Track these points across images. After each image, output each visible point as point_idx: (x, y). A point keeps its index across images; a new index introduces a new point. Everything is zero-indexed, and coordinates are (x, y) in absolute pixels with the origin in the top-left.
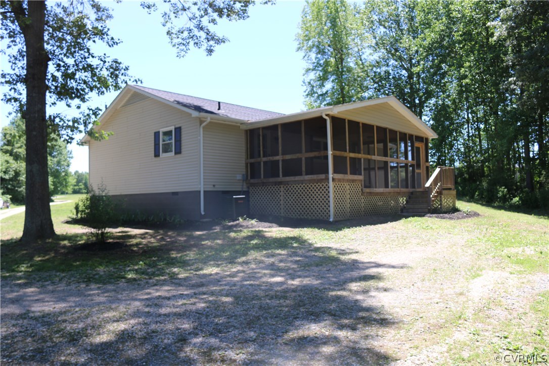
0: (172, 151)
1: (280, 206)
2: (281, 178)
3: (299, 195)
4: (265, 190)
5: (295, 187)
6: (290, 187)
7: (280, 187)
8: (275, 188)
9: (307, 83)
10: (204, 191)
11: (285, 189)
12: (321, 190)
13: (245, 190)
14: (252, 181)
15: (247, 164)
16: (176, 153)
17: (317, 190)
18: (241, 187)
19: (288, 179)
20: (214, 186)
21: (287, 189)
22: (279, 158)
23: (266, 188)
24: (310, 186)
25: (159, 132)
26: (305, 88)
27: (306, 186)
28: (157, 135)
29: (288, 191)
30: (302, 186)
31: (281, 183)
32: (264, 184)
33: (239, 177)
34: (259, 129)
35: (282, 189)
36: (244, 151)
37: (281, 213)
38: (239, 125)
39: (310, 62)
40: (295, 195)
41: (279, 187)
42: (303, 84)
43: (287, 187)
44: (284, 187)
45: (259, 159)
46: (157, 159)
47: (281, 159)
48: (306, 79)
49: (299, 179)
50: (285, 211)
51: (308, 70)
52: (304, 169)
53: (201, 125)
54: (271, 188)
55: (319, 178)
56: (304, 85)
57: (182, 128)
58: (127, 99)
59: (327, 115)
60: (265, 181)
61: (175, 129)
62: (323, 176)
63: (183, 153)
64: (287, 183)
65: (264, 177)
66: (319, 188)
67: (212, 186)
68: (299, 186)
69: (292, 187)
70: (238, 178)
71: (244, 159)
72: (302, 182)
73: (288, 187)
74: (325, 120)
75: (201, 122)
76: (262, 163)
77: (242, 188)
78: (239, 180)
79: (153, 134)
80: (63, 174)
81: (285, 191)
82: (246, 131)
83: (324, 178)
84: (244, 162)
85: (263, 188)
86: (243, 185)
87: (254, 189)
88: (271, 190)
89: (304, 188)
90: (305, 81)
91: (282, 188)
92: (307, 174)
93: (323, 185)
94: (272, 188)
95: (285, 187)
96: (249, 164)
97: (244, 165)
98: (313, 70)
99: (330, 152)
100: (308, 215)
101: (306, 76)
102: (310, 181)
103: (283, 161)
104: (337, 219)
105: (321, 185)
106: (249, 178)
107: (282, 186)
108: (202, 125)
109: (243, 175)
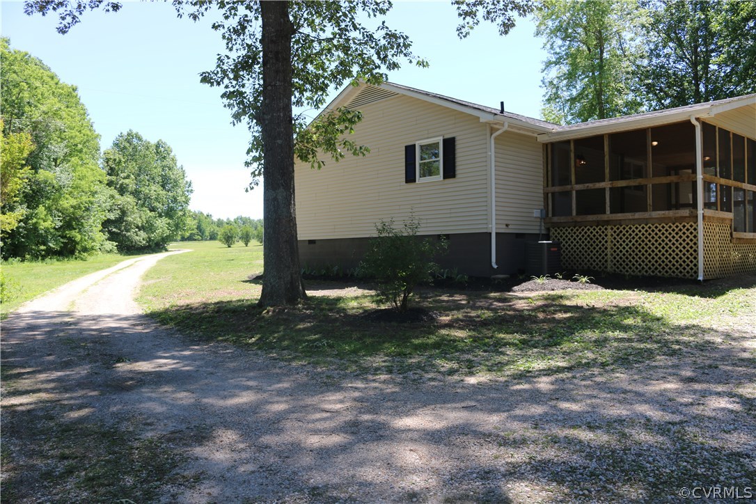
0: (438, 174)
1: (606, 258)
2: (608, 215)
3: (640, 241)
4: (577, 233)
5: (634, 228)
6: (624, 228)
7: (606, 229)
8: (597, 229)
9: (547, 84)
10: (496, 233)
11: (615, 232)
12: (681, 233)
13: (543, 232)
14: (555, 219)
15: (546, 195)
16: (445, 177)
17: (673, 234)
18: (538, 228)
19: (620, 216)
20: (507, 225)
21: (618, 232)
22: (606, 185)
23: (580, 230)
24: (660, 227)
25: (414, 146)
26: (544, 91)
27: (653, 228)
28: (410, 150)
29: (621, 235)
30: (646, 228)
31: (607, 222)
32: (575, 224)
33: (537, 213)
34: (568, 142)
35: (609, 232)
36: (542, 175)
37: (606, 268)
38: (536, 135)
39: (552, 52)
40: (633, 241)
41: (603, 229)
42: (541, 84)
43: (618, 229)
44: (612, 229)
45: (569, 187)
46: (411, 185)
47: (610, 186)
48: (546, 77)
49: (641, 217)
50: (615, 265)
51: (549, 64)
52: (650, 201)
53: (491, 135)
54: (589, 230)
55: (677, 215)
56: (543, 86)
57: (457, 139)
58: (354, 97)
59: (697, 119)
60: (579, 219)
61: (445, 141)
62: (685, 212)
63: (458, 176)
64: (620, 222)
65: (578, 213)
66: (677, 230)
67: (505, 226)
68: (640, 228)
69: (627, 228)
70: (535, 215)
71: (542, 187)
72: (646, 221)
73: (621, 229)
74: (694, 127)
75: (493, 130)
76: (574, 193)
77: (540, 230)
78: (536, 217)
79: (404, 148)
80: (181, 213)
81: (615, 235)
82: (546, 145)
83: (687, 215)
84: (542, 191)
85: (575, 230)
86: (540, 226)
87: (559, 231)
88: (589, 233)
89: (650, 231)
90: (546, 81)
91: (609, 230)
92: (654, 210)
93: (684, 226)
94: (591, 230)
95: (615, 229)
96: (550, 195)
97: (542, 195)
98: (556, 63)
99: (700, 177)
100: (656, 272)
101: (545, 72)
102: (661, 220)
103: (611, 189)
104: (708, 277)
105: (680, 227)
106: (550, 215)
107: (609, 227)
108: (494, 135)
109: (541, 210)
